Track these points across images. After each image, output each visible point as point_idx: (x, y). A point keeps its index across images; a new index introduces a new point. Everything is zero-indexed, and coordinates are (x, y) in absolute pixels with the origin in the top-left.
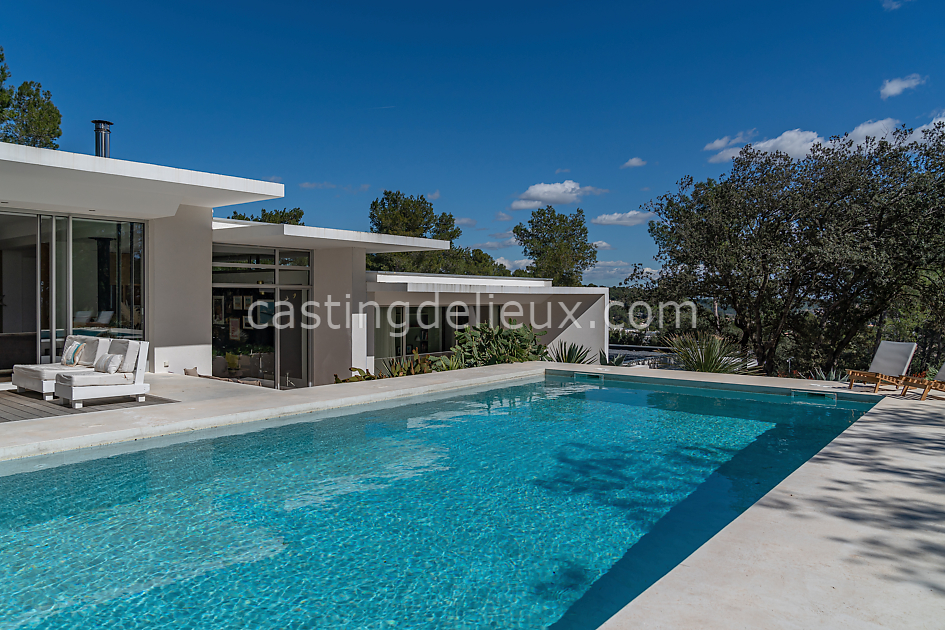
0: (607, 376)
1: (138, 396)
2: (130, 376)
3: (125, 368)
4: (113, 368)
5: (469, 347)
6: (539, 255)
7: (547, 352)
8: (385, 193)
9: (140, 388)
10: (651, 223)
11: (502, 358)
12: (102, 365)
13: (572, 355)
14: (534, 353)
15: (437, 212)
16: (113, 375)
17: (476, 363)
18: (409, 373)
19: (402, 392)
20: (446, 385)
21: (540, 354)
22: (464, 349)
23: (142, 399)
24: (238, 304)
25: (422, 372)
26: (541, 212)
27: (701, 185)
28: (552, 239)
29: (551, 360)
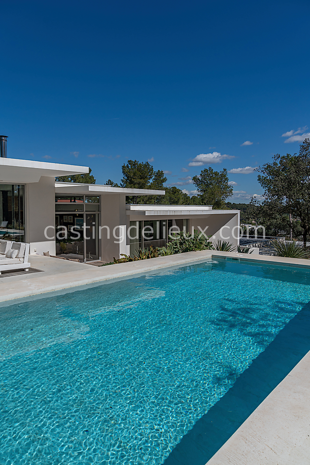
0: (241, 259)
1: (25, 268)
2: (22, 259)
3: (19, 256)
4: (14, 256)
5: (175, 243)
6: (204, 191)
7: (212, 245)
8: (129, 161)
9: (26, 265)
10: (259, 176)
11: (191, 249)
12: (9, 254)
13: (224, 247)
14: (206, 246)
15: (155, 170)
16: (14, 259)
17: (178, 251)
18: (148, 258)
19: (147, 269)
20: (166, 265)
21: (209, 246)
22: (173, 244)
23: (27, 270)
24: (66, 220)
25: (154, 257)
26: (206, 171)
27: (283, 157)
28: (211, 184)
29: (214, 249)
